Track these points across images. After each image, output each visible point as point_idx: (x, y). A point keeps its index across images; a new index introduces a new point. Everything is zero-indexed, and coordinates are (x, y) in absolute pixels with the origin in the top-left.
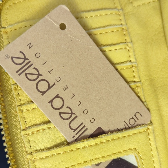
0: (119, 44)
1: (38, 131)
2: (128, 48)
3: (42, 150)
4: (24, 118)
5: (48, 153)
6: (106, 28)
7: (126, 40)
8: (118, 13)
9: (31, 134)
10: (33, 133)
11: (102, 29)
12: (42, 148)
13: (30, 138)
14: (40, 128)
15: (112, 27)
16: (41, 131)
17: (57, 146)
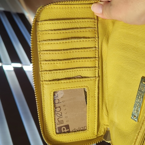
0: (91, 38)
1: (47, 73)
2: (95, 40)
3: (47, 81)
4: (42, 66)
5: (49, 83)
6: (86, 29)
7: (95, 36)
8: (94, 21)
9: (43, 74)
10: (44, 73)
11: (84, 29)
12: (47, 80)
13: (43, 75)
14: (48, 72)
15: (89, 29)
16: (48, 73)
17: (53, 80)
